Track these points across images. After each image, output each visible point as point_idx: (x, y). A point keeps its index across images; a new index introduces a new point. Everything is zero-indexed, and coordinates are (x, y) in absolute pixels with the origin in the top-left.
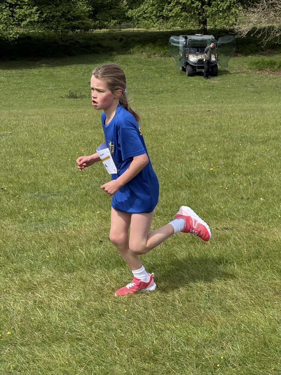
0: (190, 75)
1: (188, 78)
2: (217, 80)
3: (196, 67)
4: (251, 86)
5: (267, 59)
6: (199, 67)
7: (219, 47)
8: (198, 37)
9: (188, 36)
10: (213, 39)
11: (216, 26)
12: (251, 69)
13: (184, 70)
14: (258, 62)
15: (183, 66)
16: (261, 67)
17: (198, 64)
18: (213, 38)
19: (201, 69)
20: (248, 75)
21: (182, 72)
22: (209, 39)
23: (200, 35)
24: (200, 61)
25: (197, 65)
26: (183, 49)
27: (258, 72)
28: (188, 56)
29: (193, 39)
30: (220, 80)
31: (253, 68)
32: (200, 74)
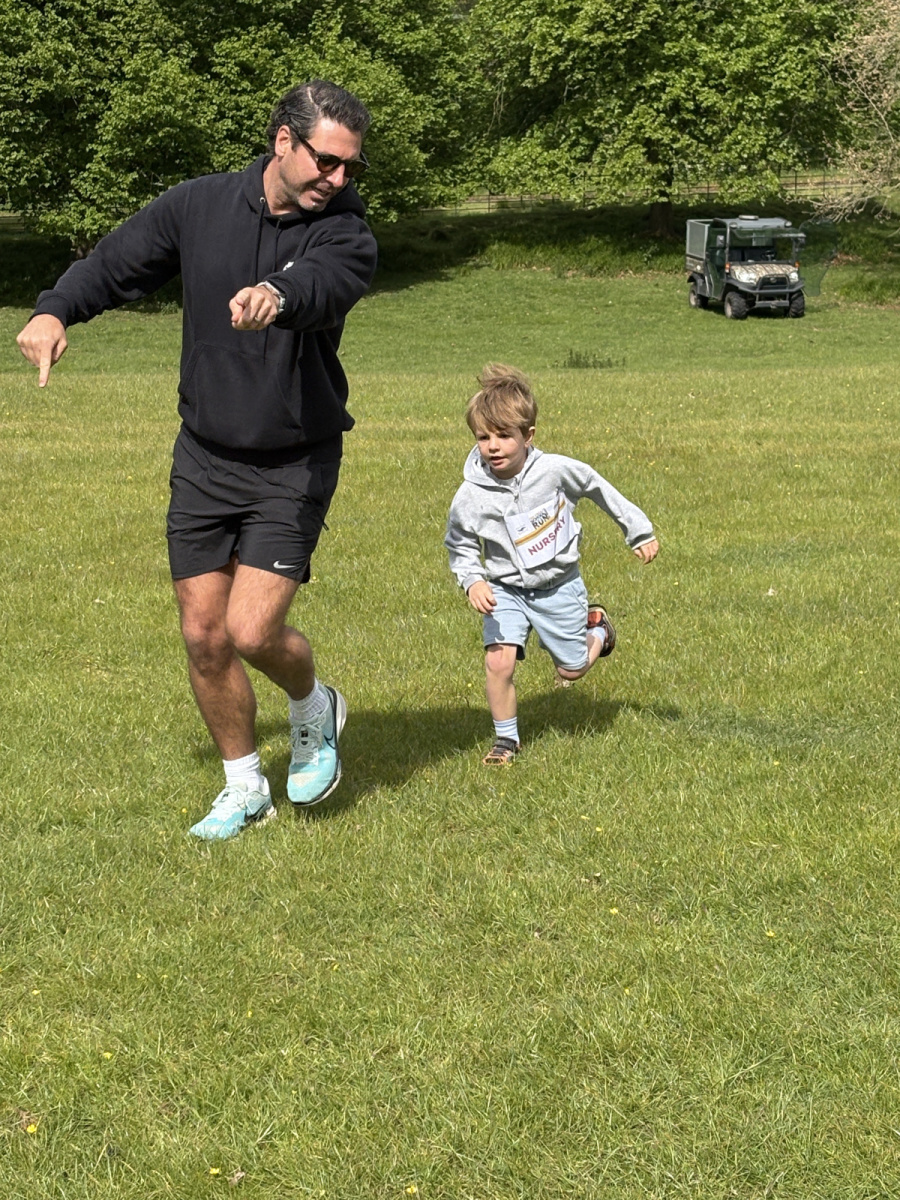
0: (738, 316)
3: (754, 295)
6: (762, 297)
8: (747, 223)
9: (728, 222)
10: (786, 227)
17: (761, 289)
18: (787, 224)
19: (767, 300)
22: (778, 227)
23: (752, 217)
24: (765, 282)
25: (757, 291)
27: (882, 308)
28: (729, 269)
29: (739, 228)
31: (858, 298)
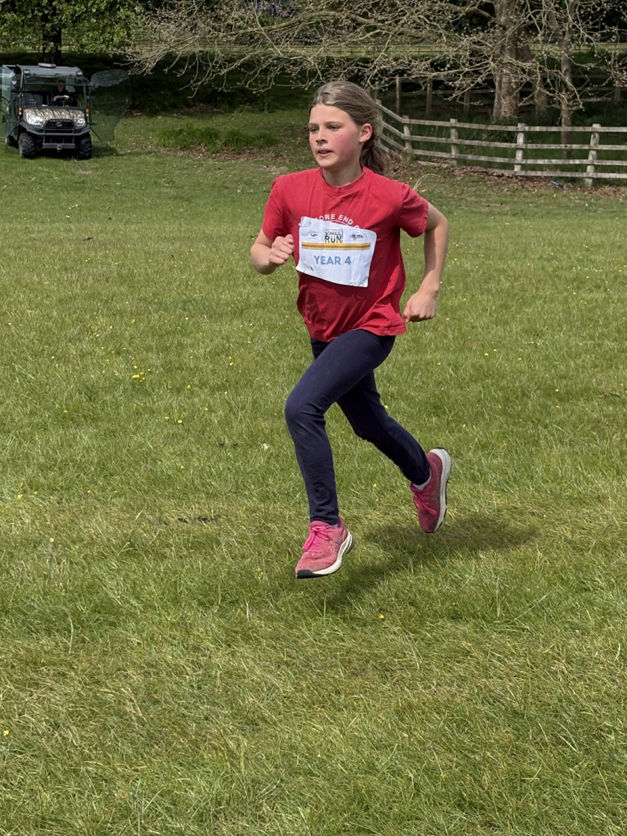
0: (28, 155)
1: (24, 163)
2: (90, 169)
3: (41, 137)
4: (168, 183)
5: (199, 124)
6: (48, 139)
7: (93, 93)
8: (45, 70)
9: (22, 68)
10: (78, 76)
11: (83, 46)
12: (164, 146)
13: (13, 143)
14: (181, 131)
15: (12, 134)
16: (185, 142)
18: (80, 73)
19: (53, 142)
20: (159, 160)
21: (9, 147)
22: (71, 76)
23: (49, 65)
24: (50, 124)
25: (44, 134)
26: (12, 96)
27: (180, 154)
28: (22, 111)
29: (35, 74)
30: (97, 169)
31: (169, 143)
32: (52, 154)
